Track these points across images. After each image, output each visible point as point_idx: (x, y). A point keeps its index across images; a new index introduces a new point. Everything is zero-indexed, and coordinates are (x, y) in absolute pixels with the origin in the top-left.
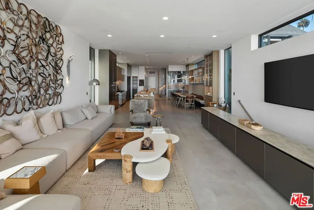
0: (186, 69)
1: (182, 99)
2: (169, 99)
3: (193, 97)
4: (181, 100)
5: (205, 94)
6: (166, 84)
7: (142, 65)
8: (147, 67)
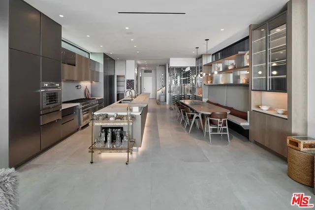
0: (197, 63)
1: (200, 116)
2: (171, 109)
3: (225, 115)
4: (197, 118)
5: (253, 108)
6: (165, 86)
7: (130, 58)
8: (139, 62)
